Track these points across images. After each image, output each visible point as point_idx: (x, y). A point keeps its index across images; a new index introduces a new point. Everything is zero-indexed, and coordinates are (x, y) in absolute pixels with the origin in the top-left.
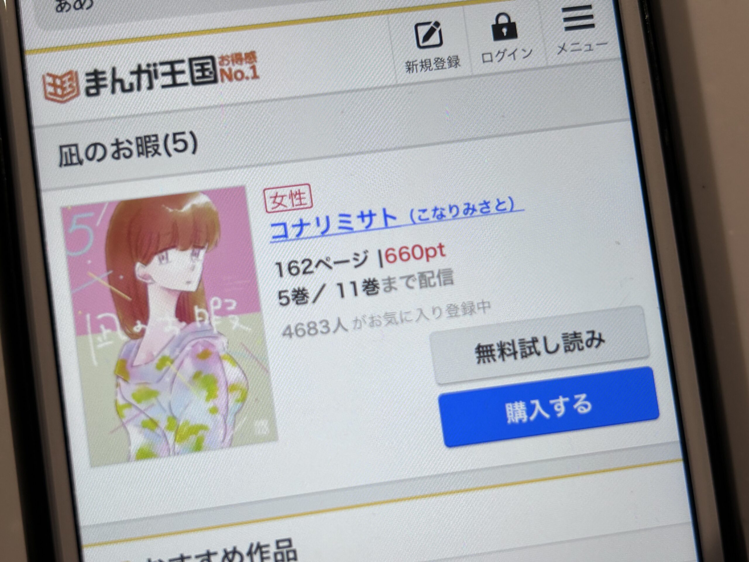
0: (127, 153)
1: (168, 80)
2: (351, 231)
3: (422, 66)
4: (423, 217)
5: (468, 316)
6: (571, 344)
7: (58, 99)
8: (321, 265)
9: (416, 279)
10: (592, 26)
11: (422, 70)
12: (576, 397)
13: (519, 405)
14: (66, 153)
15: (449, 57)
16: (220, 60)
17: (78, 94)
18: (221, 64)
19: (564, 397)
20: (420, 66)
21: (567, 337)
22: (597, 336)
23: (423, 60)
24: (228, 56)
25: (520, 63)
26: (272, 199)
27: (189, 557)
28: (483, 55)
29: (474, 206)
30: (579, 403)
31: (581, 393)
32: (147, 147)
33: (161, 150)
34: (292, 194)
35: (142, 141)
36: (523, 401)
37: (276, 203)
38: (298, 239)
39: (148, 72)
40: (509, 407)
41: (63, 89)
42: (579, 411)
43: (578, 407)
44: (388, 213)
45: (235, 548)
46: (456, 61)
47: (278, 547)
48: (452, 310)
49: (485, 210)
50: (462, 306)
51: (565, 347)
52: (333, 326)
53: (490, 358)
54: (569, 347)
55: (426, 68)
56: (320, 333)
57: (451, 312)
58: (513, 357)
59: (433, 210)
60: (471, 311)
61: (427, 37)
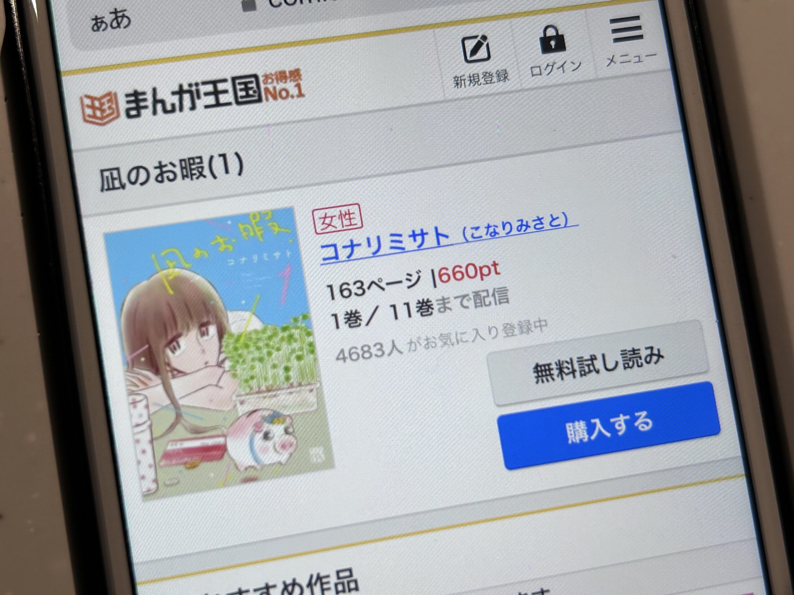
0: (171, 176)
1: (211, 100)
2: (403, 251)
3: (471, 80)
4: (475, 236)
5: (525, 335)
6: (630, 361)
7: (97, 121)
8: (374, 286)
9: (470, 299)
10: (641, 37)
11: (469, 85)
12: (637, 414)
13: (579, 424)
15: (498, 71)
16: (264, 78)
17: (118, 116)
18: (265, 82)
19: (625, 415)
20: (468, 80)
21: (627, 354)
22: (655, 351)
23: (471, 75)
24: (271, 74)
25: (569, 76)
26: (322, 220)
27: (247, 591)
28: (532, 68)
29: (527, 222)
30: (640, 421)
31: (642, 410)
32: (191, 170)
33: (206, 172)
34: (341, 214)
35: (186, 164)
36: (583, 420)
37: (326, 224)
38: (348, 261)
39: (190, 92)
40: (569, 427)
41: (103, 111)
42: (640, 428)
43: (638, 425)
44: (440, 231)
45: (294, 580)
46: (504, 74)
47: (339, 578)
48: (509, 329)
49: (538, 226)
50: (518, 324)
51: (624, 364)
52: (387, 348)
53: (549, 378)
54: (628, 364)
55: (474, 83)
56: (373, 356)
57: (508, 332)
58: (571, 375)
59: (486, 228)
60: (527, 330)
61: (475, 51)
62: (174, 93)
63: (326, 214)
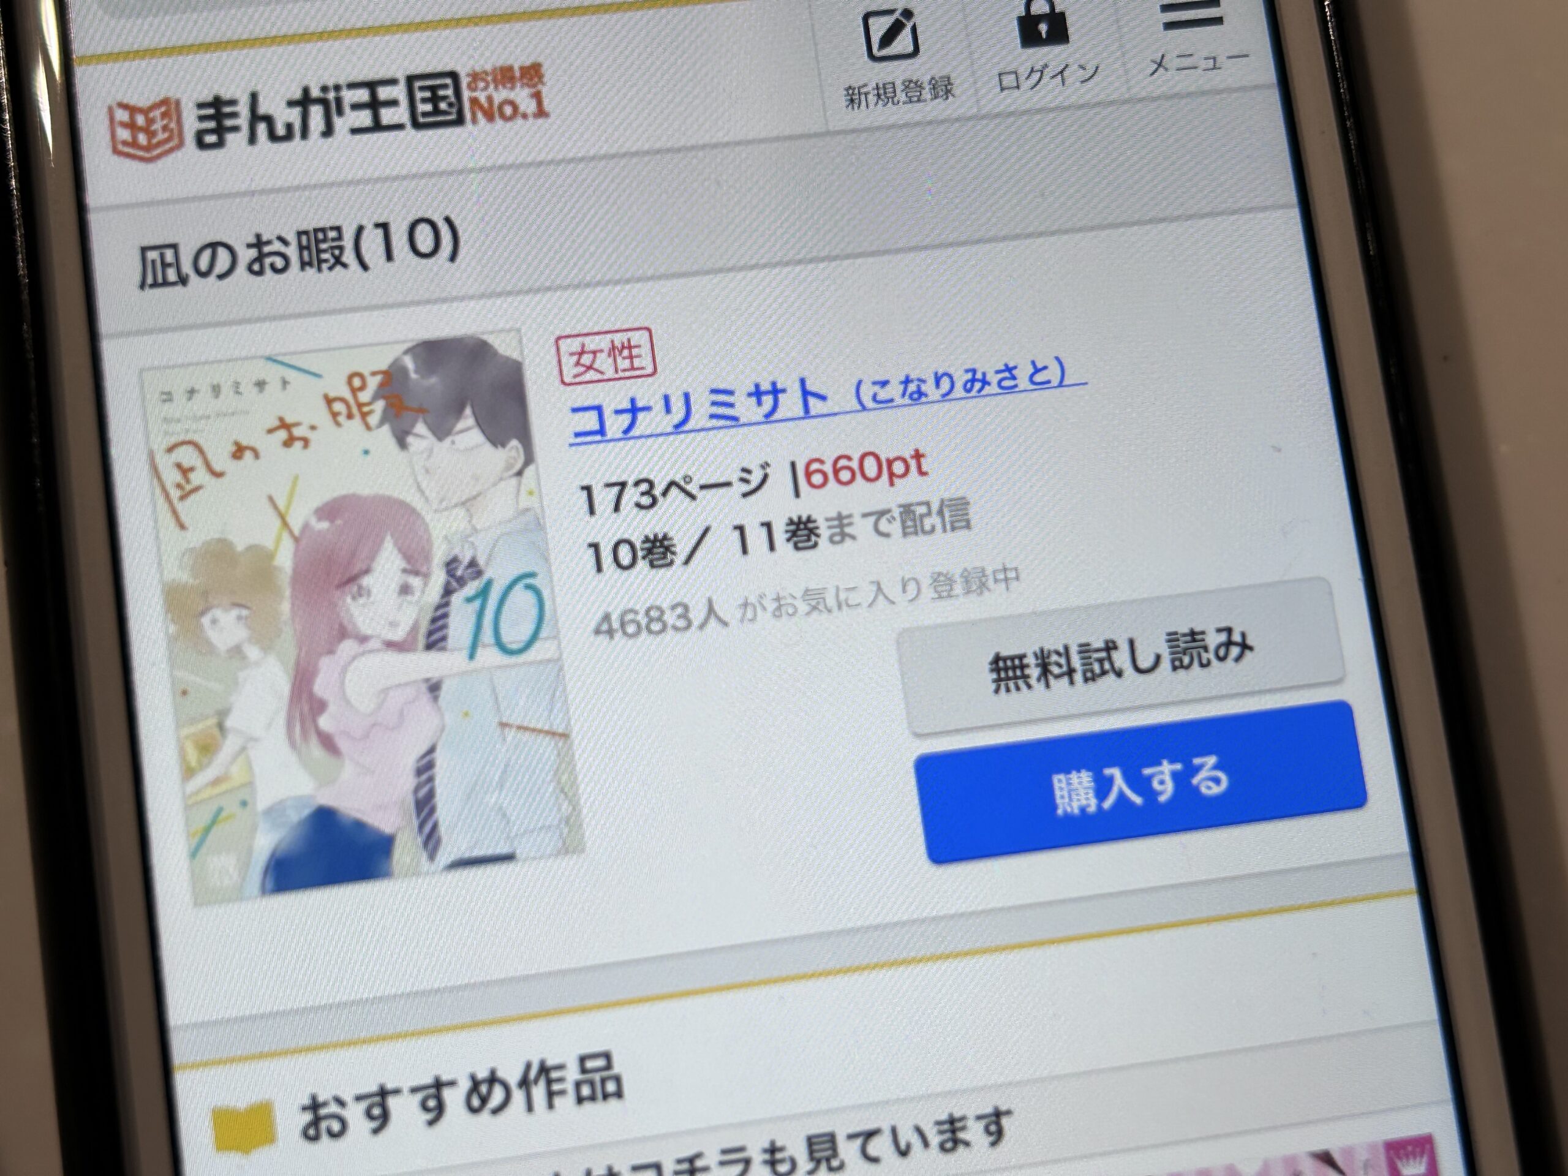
0: (279, 262)
2: (733, 423)
3: (879, 95)
4: (879, 398)
5: (973, 597)
6: (1185, 654)
7: (141, 153)
8: (674, 491)
11: (877, 103)
12: (1197, 761)
13: (1079, 777)
15: (933, 78)
16: (469, 79)
17: (181, 144)
18: (472, 87)
19: (1172, 761)
20: (874, 95)
21: (1178, 640)
22: (1237, 638)
23: (881, 86)
24: (485, 72)
25: (1074, 92)
26: (575, 358)
27: (397, 1091)
28: (1000, 75)
29: (984, 374)
30: (1203, 774)
31: (1206, 753)
33: (349, 256)
34: (614, 348)
35: (309, 240)
36: (1089, 770)
37: (583, 365)
38: (625, 439)
39: (324, 102)
40: (1059, 782)
41: (151, 134)
42: (1204, 790)
43: (1199, 783)
44: (810, 387)
45: (493, 1072)
46: (946, 86)
47: (584, 1071)
48: (943, 584)
49: (1006, 383)
50: (962, 576)
51: (1173, 661)
52: (697, 615)
53: (1021, 683)
54: (1181, 661)
55: (886, 100)
56: (670, 629)
57: (940, 589)
58: (1066, 679)
59: (902, 383)
60: (980, 587)
61: (888, 39)
63: (583, 346)
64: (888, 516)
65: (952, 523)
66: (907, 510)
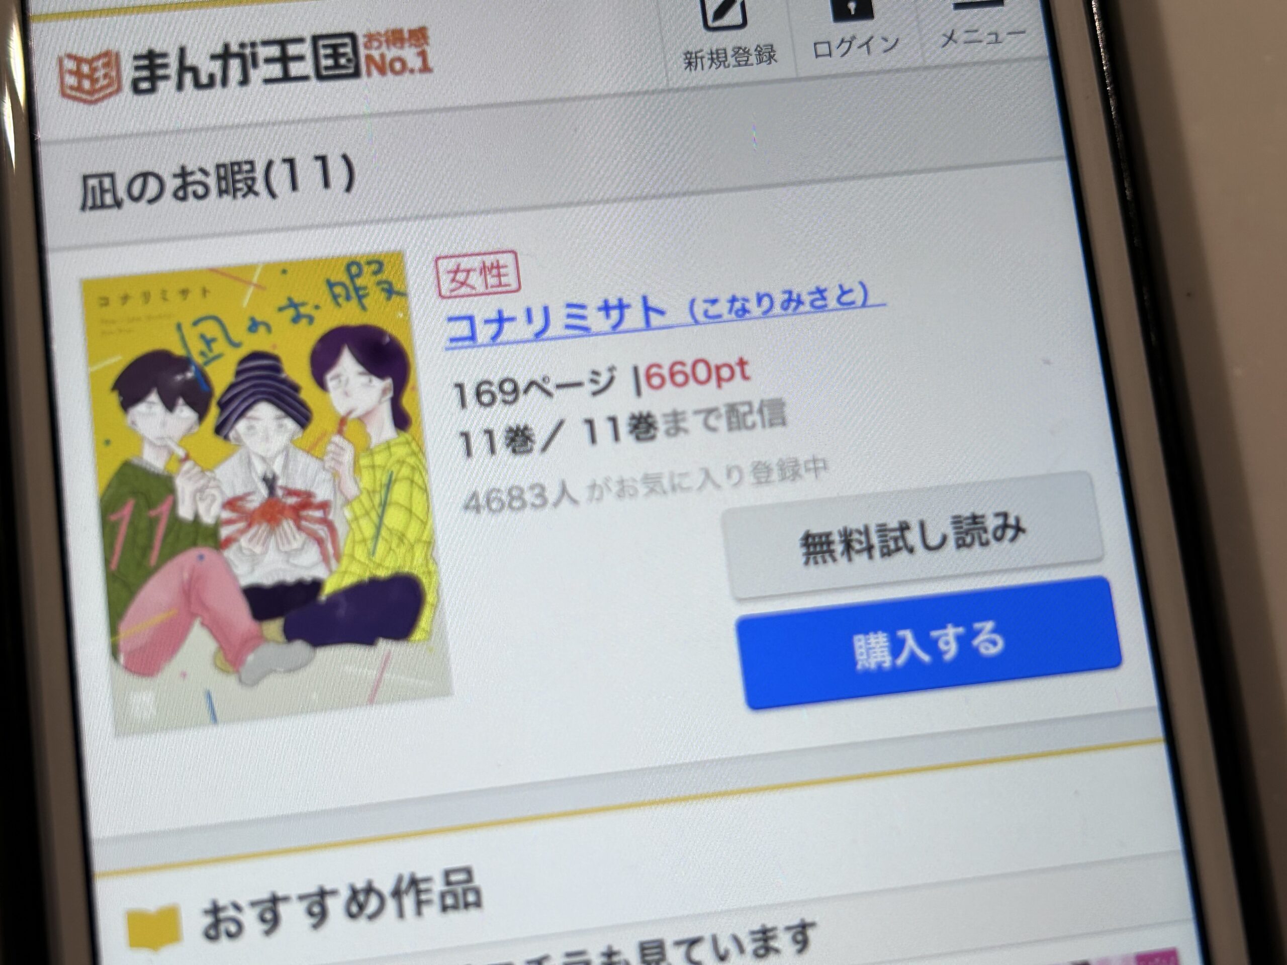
0: (200, 190)
1: (276, 70)
2: (586, 333)
3: (712, 59)
4: (710, 313)
5: (788, 484)
6: (967, 534)
7: (84, 96)
8: (534, 389)
10: (1000, 3)
11: (710, 66)
12: (977, 626)
13: (877, 638)
14: (93, 188)
15: (758, 46)
16: (366, 40)
17: (119, 90)
18: (368, 46)
19: (957, 625)
20: (709, 59)
21: (960, 522)
22: (1012, 521)
23: (714, 51)
24: (379, 34)
25: (878, 60)
26: (452, 275)
27: (286, 899)
28: (815, 44)
29: (799, 295)
30: (982, 637)
31: (985, 619)
32: (235, 182)
33: (260, 186)
34: (484, 267)
35: (226, 172)
36: (884, 631)
37: (458, 282)
38: (493, 345)
40: (859, 641)
41: (94, 81)
42: (983, 651)
43: (979, 644)
44: (652, 303)
45: (370, 883)
46: (769, 52)
47: (448, 883)
48: (762, 472)
49: (818, 303)
50: (777, 464)
51: (957, 540)
52: (552, 494)
53: (827, 557)
54: (964, 541)
55: (718, 64)
56: (529, 506)
57: (759, 475)
58: (866, 554)
59: (729, 301)
60: (793, 475)
61: (721, 12)
62: (214, 57)
63: (458, 266)
64: (715, 414)
65: (770, 420)
66: (732, 409)
